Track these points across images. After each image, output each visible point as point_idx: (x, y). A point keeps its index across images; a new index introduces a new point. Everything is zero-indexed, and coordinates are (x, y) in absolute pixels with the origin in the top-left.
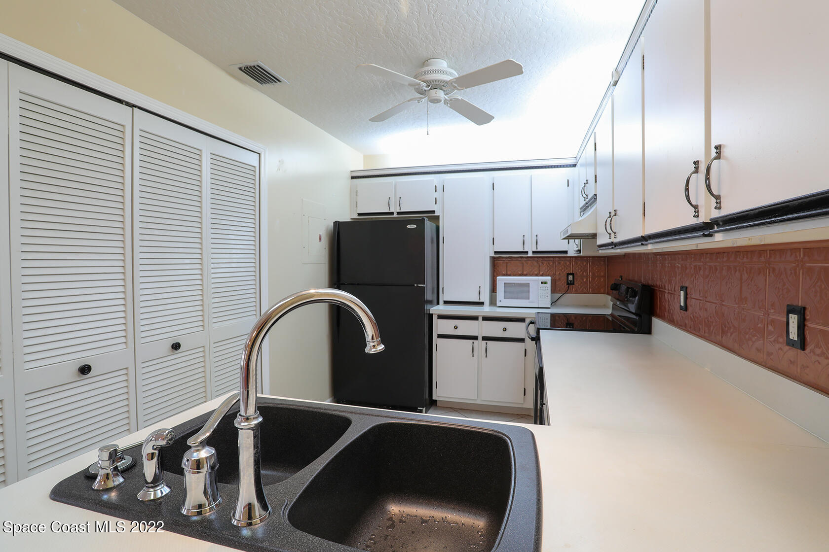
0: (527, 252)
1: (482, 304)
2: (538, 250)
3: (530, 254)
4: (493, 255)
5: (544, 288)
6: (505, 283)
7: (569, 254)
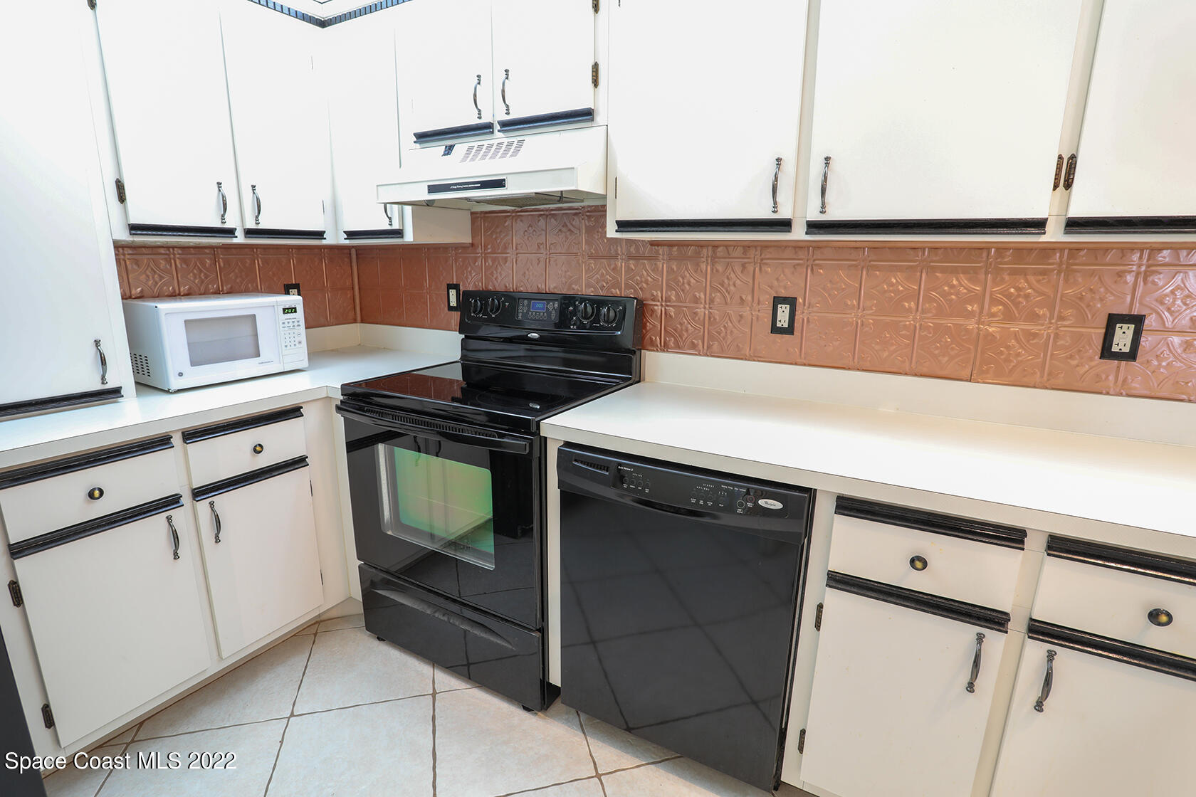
0: (230, 232)
1: (115, 393)
2: (260, 227)
3: (240, 239)
4: (124, 236)
5: (291, 324)
6: (186, 321)
7: (329, 240)
